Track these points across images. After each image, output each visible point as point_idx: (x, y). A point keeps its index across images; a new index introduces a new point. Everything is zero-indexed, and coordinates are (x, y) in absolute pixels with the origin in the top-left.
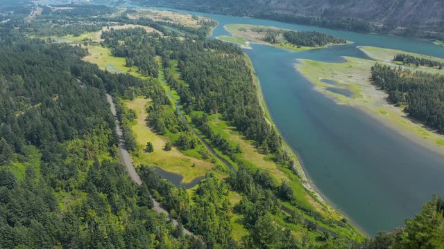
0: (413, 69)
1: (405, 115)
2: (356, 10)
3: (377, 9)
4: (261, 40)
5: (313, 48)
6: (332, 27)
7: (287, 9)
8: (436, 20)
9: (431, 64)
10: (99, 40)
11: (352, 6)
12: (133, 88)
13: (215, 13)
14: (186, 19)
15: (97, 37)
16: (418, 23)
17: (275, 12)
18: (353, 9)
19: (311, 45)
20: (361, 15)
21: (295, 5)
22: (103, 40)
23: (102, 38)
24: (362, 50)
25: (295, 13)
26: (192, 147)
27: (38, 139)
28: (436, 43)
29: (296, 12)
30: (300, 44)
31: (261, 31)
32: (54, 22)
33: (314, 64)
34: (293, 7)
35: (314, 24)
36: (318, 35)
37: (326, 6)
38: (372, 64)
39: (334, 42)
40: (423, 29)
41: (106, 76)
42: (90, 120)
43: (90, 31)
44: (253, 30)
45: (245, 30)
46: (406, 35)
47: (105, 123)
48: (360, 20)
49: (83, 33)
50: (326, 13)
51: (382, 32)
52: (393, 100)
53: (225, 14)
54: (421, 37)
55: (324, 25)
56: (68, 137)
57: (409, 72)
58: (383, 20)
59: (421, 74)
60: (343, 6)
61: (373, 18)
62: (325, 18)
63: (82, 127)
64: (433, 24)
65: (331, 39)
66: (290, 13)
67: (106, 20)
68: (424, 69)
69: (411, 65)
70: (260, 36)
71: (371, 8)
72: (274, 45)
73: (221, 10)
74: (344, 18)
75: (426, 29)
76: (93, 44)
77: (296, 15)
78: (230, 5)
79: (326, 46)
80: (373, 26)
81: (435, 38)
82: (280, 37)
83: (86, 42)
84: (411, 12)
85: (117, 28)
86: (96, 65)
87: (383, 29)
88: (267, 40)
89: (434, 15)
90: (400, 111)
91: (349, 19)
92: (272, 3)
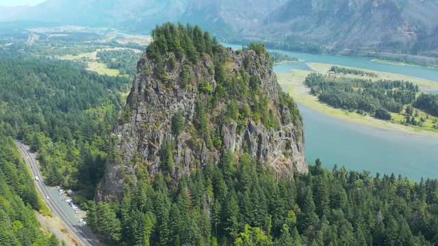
0: (339, 76)
2: (313, 36)
3: (330, 35)
7: (255, 36)
8: (376, 42)
9: (356, 73)
10: (95, 58)
11: (310, 33)
12: (127, 84)
15: (93, 55)
16: (361, 45)
17: (246, 38)
18: (310, 35)
20: (317, 40)
21: (263, 32)
22: (99, 58)
23: (97, 56)
24: (309, 65)
27: (66, 108)
28: (372, 60)
29: (263, 39)
32: (53, 45)
34: (261, 35)
35: (277, 48)
36: (276, 54)
37: (289, 33)
38: (309, 73)
39: (288, 60)
40: (365, 50)
41: (106, 78)
42: (100, 99)
43: (86, 52)
46: (350, 54)
47: (109, 101)
48: (315, 44)
49: (80, 53)
50: (288, 39)
51: (332, 53)
52: (313, 92)
54: (363, 56)
56: (85, 108)
57: (335, 77)
58: (334, 44)
59: (344, 79)
60: (302, 33)
61: (326, 42)
62: (287, 43)
63: (94, 103)
64: (374, 45)
65: (286, 58)
66: (258, 39)
67: (99, 44)
68: (348, 76)
69: (341, 73)
71: (325, 34)
74: (303, 43)
75: (367, 50)
76: (91, 60)
80: (325, 48)
81: (373, 57)
83: (84, 59)
84: (356, 37)
85: (108, 49)
86: (96, 72)
87: (333, 51)
89: (375, 38)
90: (315, 98)
91: (306, 44)
92: (245, 31)
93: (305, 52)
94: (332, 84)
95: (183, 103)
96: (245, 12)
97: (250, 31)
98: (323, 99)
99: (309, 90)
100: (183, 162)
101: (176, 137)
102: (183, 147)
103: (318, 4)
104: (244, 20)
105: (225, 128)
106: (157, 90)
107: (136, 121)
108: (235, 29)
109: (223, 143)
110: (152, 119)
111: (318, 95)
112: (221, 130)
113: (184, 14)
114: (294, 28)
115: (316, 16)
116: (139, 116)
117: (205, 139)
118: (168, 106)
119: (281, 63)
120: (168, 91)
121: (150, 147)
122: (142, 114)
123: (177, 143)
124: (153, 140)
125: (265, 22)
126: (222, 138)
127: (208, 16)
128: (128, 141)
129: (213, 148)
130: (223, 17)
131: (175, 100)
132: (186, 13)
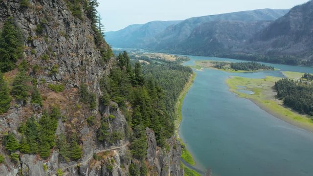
0: (310, 82)
1: (282, 104)
2: (290, 51)
3: (306, 50)
4: (213, 67)
5: (246, 71)
7: (242, 52)
11: (288, 49)
14: (170, 57)
17: (234, 53)
18: (288, 50)
19: (246, 69)
20: (294, 54)
21: (248, 49)
24: (283, 73)
25: (248, 54)
31: (216, 63)
34: (246, 50)
36: (254, 64)
37: (270, 49)
39: (264, 69)
44: (211, 63)
45: (205, 63)
48: (292, 57)
50: (269, 53)
51: (308, 64)
52: (279, 96)
55: (265, 60)
57: (306, 83)
60: (281, 49)
61: (303, 56)
62: (268, 56)
65: (264, 67)
66: (244, 54)
71: (302, 49)
72: (219, 70)
73: (198, 53)
74: (281, 56)
77: (248, 55)
80: (301, 60)
82: (227, 66)
87: (308, 62)
88: (216, 67)
90: (280, 102)
91: (284, 57)
92: (234, 48)
93: (283, 64)
94: (300, 88)
96: (236, 35)
97: (238, 48)
98: (288, 104)
99: (276, 94)
103: (296, 26)
104: (234, 41)
108: (226, 47)
111: (284, 99)
113: (189, 37)
114: (274, 45)
115: (294, 35)
119: (257, 71)
125: (251, 41)
127: (206, 38)
130: (217, 38)
132: (190, 37)
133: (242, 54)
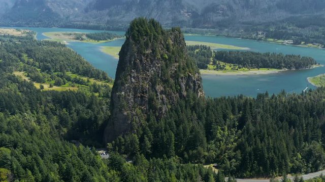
4: (73, 39)
5: (106, 41)
6: (114, 30)
8: (169, 22)
11: (123, 17)
13: (30, 27)
14: (12, 31)
17: (75, 23)
18: (124, 18)
19: (105, 39)
21: (87, 18)
26: (65, 84)
29: (89, 22)
30: (99, 39)
31: (70, 34)
33: (110, 48)
34: (86, 20)
36: (108, 33)
37: (107, 18)
39: (118, 37)
44: (64, 34)
45: (59, 35)
50: (108, 22)
53: (38, 27)
55: (108, 29)
60: (118, 17)
62: (108, 25)
65: (116, 36)
66: (85, 23)
70: (71, 37)
72: (83, 41)
73: (34, 24)
74: (120, 25)
77: (90, 24)
78: (40, 21)
79: (114, 40)
82: (84, 37)
88: (78, 39)
89: (168, 19)
91: (123, 25)
92: (71, 17)
95: (155, 68)
96: (67, 3)
97: (76, 17)
100: (163, 103)
101: (155, 89)
102: (161, 94)
104: (67, 9)
105: (180, 80)
106: (141, 61)
107: (132, 82)
108: (62, 16)
109: (181, 88)
110: (140, 80)
112: (178, 80)
116: (132, 78)
117: (171, 87)
118: (148, 71)
120: (147, 61)
121: (142, 97)
122: (134, 77)
123: (156, 92)
124: (143, 93)
126: (180, 86)
128: (129, 95)
129: (175, 92)
131: (152, 66)
133: (82, 23)
